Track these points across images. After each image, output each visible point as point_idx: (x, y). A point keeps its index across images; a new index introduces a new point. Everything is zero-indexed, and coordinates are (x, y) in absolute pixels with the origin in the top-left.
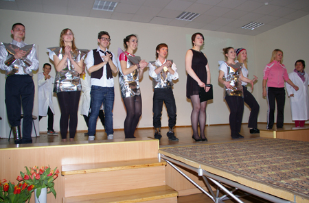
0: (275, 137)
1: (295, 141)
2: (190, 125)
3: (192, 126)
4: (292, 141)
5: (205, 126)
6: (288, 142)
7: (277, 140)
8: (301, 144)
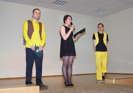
0: (114, 83)
1: (126, 86)
2: (62, 74)
3: (63, 76)
4: (125, 85)
5: (72, 75)
6: (122, 86)
7: (115, 85)
8: (130, 87)
